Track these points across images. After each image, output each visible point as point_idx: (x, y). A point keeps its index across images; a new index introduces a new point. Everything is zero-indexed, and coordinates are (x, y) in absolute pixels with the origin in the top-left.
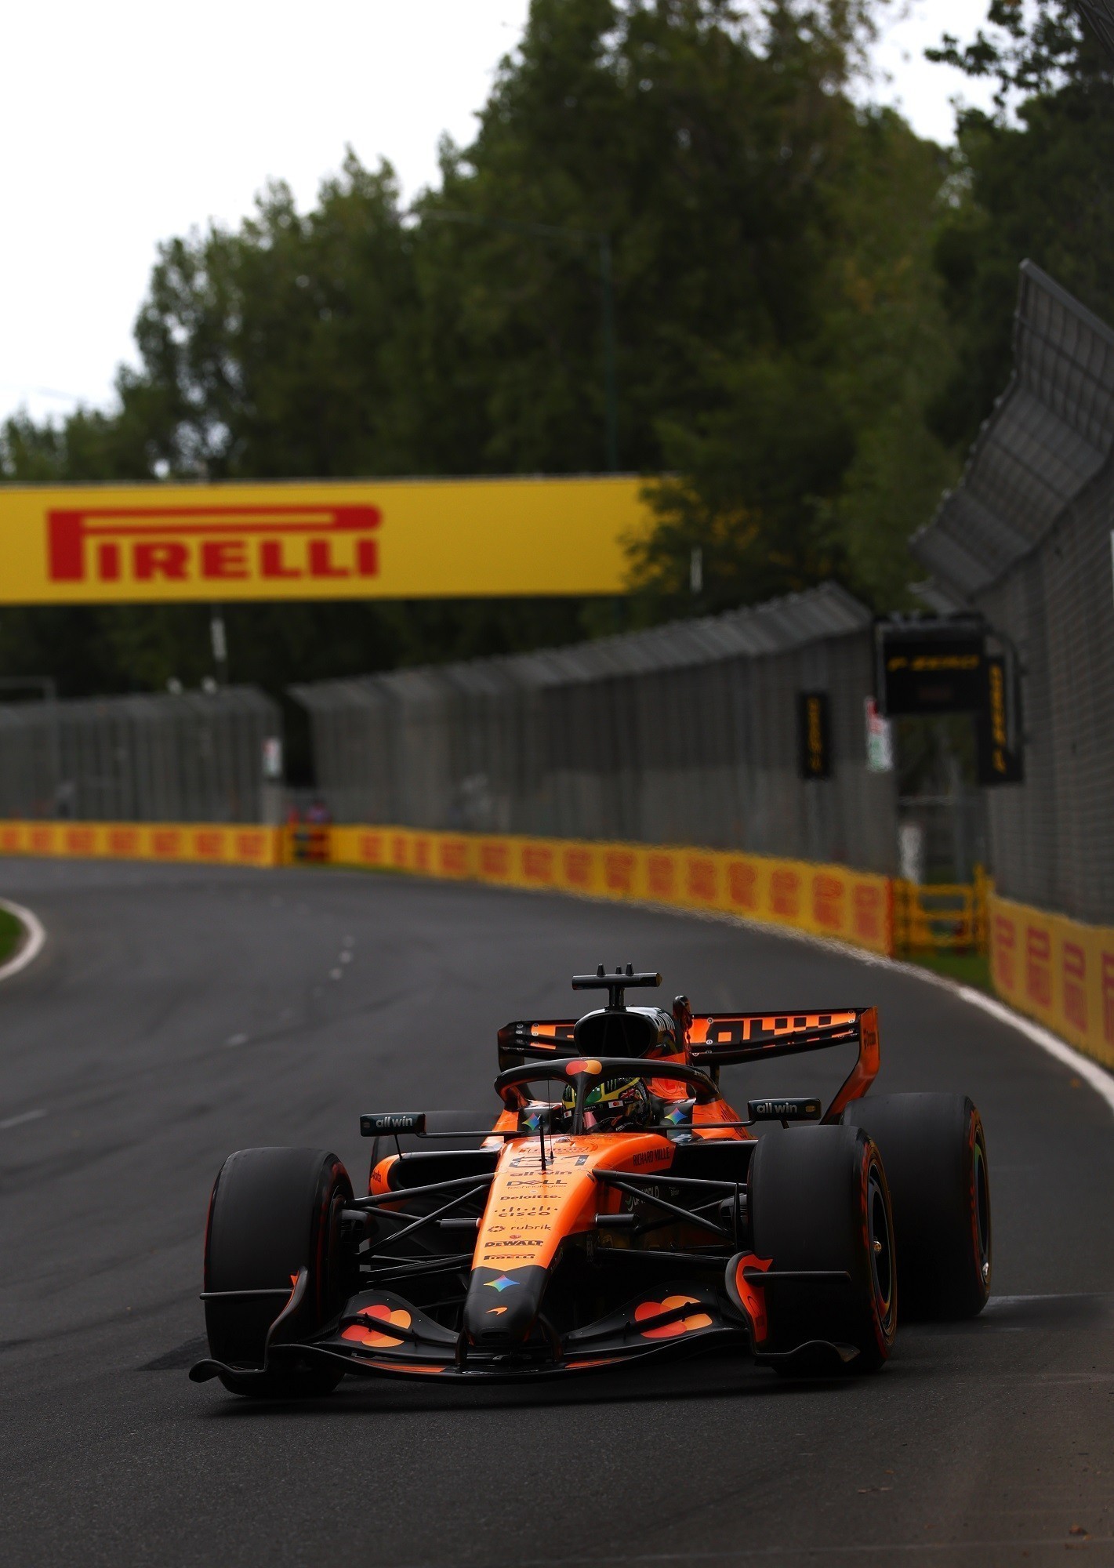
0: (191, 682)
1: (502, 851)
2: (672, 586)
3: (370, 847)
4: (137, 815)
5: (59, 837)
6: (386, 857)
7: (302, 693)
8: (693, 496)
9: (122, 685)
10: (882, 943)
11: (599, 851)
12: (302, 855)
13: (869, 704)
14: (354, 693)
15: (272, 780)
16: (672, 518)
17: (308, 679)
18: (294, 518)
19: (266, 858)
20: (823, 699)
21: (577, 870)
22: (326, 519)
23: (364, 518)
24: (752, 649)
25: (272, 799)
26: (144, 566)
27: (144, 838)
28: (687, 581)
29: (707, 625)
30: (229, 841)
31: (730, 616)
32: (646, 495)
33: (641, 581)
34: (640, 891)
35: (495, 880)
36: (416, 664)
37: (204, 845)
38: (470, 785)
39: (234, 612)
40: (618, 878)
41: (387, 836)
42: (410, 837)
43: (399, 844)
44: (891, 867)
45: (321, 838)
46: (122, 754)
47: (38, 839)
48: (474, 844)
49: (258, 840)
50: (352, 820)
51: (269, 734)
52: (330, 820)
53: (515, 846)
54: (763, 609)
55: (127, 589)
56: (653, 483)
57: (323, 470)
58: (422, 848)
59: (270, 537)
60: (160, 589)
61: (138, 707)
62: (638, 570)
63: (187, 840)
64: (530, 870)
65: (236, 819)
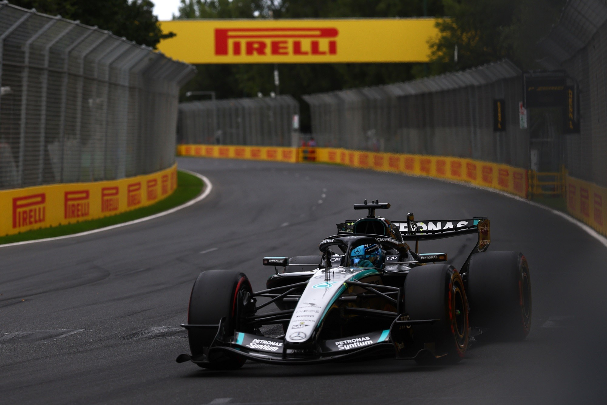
0: (266, 94)
1: (382, 158)
2: (447, 60)
3: (332, 156)
4: (245, 143)
5: (216, 150)
6: (338, 159)
7: (307, 98)
8: (454, 25)
9: (240, 95)
10: (524, 193)
11: (418, 158)
12: (305, 158)
13: (521, 103)
14: (327, 98)
15: (296, 130)
16: (447, 34)
17: (309, 93)
18: (306, 32)
19: (293, 159)
20: (503, 102)
21: (409, 165)
22: (318, 33)
23: (332, 33)
24: (476, 83)
25: (296, 137)
26: (250, 50)
27: (248, 151)
28: (453, 57)
29: (460, 74)
30: (279, 153)
31: (468, 71)
32: (437, 25)
33: (434, 58)
34: (433, 173)
35: (379, 169)
36: (350, 87)
37: (270, 154)
38: (370, 133)
39: (283, 67)
40: (424, 168)
41: (339, 152)
42: (347, 152)
43: (343, 155)
44: (527, 166)
45: (313, 152)
46: (240, 120)
47: (208, 151)
48: (371, 156)
49: (290, 152)
50: (325, 146)
51: (295, 113)
52: (318, 145)
53: (386, 156)
54: (480, 68)
55: (244, 58)
56: (440, 21)
57: (316, 15)
58: (351, 157)
59: (297, 39)
60: (256, 58)
61: (246, 103)
62: (433, 53)
63: (264, 152)
64: (391, 165)
65: (282, 145)
